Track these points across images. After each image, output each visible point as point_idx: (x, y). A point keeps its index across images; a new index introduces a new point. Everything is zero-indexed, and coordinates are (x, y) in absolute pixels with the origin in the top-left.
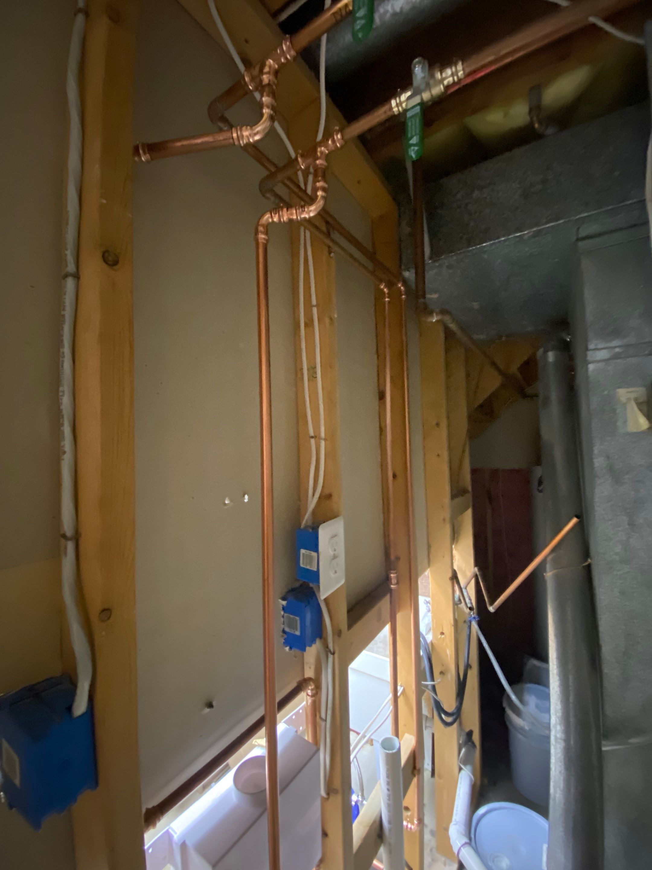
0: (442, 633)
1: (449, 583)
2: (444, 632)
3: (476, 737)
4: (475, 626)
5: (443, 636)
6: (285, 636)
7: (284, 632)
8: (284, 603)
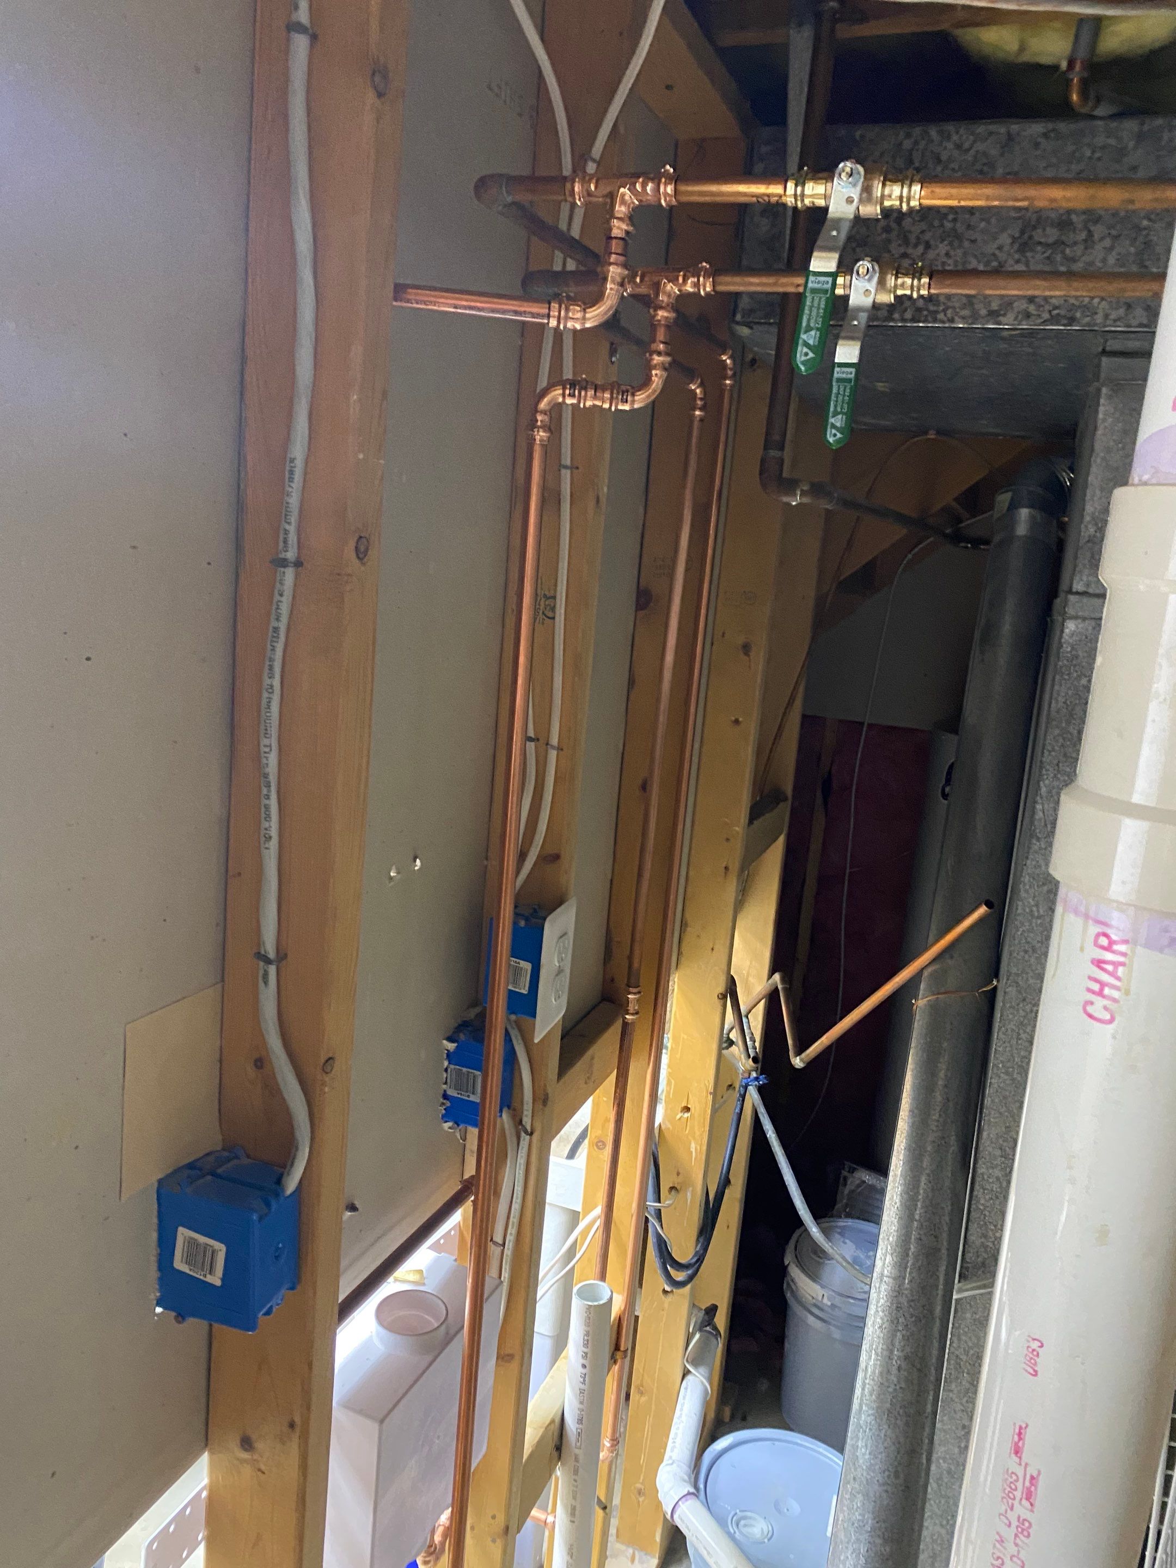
0: (687, 1109)
1: (718, 1004)
2: (689, 1106)
3: (721, 1320)
4: (753, 1095)
5: (686, 1115)
6: (448, 1104)
7: (445, 1096)
8: (451, 1046)
